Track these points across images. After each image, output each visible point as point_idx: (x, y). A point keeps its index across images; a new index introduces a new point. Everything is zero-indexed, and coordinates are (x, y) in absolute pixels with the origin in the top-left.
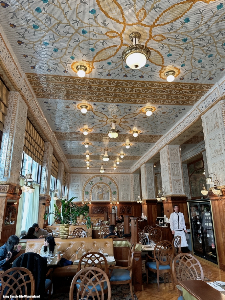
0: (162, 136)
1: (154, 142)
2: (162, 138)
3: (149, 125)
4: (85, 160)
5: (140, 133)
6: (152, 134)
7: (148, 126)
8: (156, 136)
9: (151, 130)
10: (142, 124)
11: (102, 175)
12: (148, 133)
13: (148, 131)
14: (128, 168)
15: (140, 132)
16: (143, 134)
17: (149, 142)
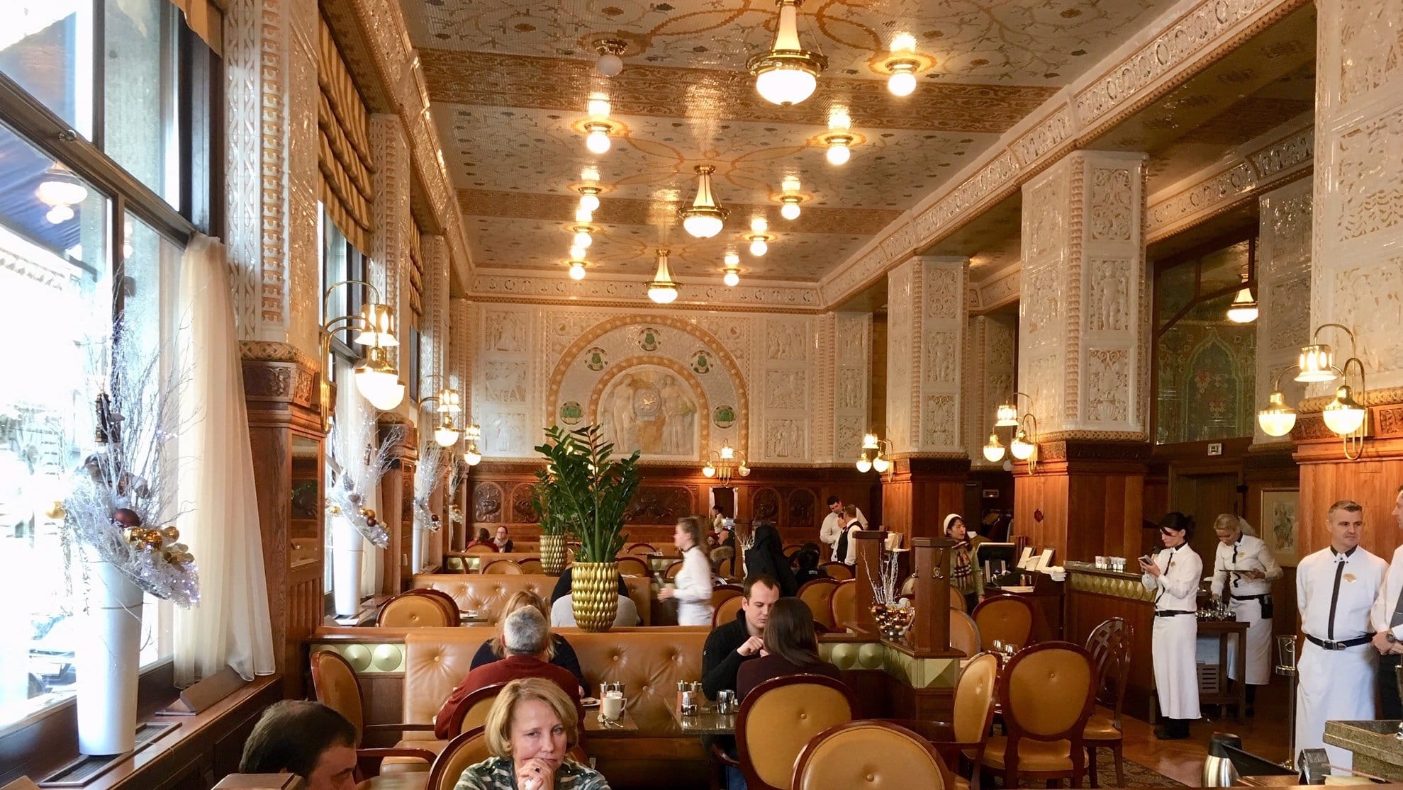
0: (1052, 91)
1: (997, 130)
2: (1050, 104)
3: (995, 26)
4: (565, 223)
5: (931, 71)
6: (995, 82)
7: (988, 29)
8: (1015, 90)
9: (1000, 58)
10: (957, 20)
11: (653, 317)
12: (980, 70)
13: (981, 62)
14: (805, 280)
15: (934, 63)
16: (947, 79)
17: (965, 128)
